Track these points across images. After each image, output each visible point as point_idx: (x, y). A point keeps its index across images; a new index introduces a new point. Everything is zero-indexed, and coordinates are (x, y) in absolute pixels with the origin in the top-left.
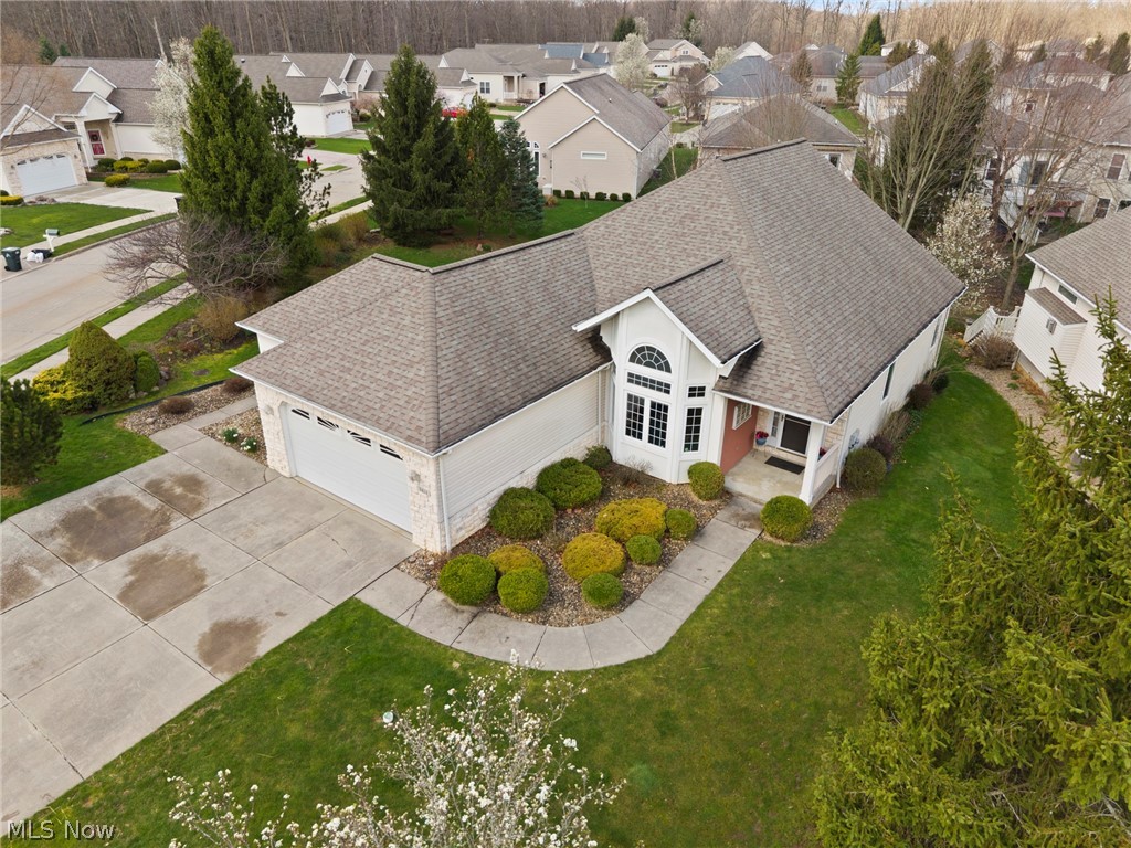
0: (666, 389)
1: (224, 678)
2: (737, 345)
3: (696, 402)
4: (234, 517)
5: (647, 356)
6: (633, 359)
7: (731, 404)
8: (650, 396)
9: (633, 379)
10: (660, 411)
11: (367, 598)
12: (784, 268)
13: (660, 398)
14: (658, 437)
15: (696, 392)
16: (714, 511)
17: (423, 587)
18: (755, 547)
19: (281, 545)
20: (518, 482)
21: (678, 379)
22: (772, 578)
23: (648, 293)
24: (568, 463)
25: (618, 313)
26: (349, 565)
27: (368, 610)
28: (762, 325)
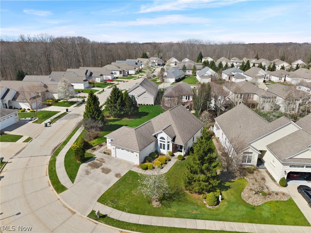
0: (165, 142)
1: (119, 179)
2: (173, 136)
3: (168, 144)
4: (110, 163)
5: (162, 138)
6: (160, 138)
7: (173, 144)
8: (163, 143)
9: (160, 141)
10: (164, 145)
11: (132, 170)
12: (178, 126)
13: (164, 143)
14: (164, 148)
15: (168, 142)
16: (172, 158)
17: (138, 168)
18: (177, 161)
19: (118, 165)
20: (147, 155)
21: (166, 141)
22: (179, 164)
23: (162, 131)
24: (153, 153)
25: (158, 133)
26: (128, 167)
27: (133, 172)
28: (176, 134)
